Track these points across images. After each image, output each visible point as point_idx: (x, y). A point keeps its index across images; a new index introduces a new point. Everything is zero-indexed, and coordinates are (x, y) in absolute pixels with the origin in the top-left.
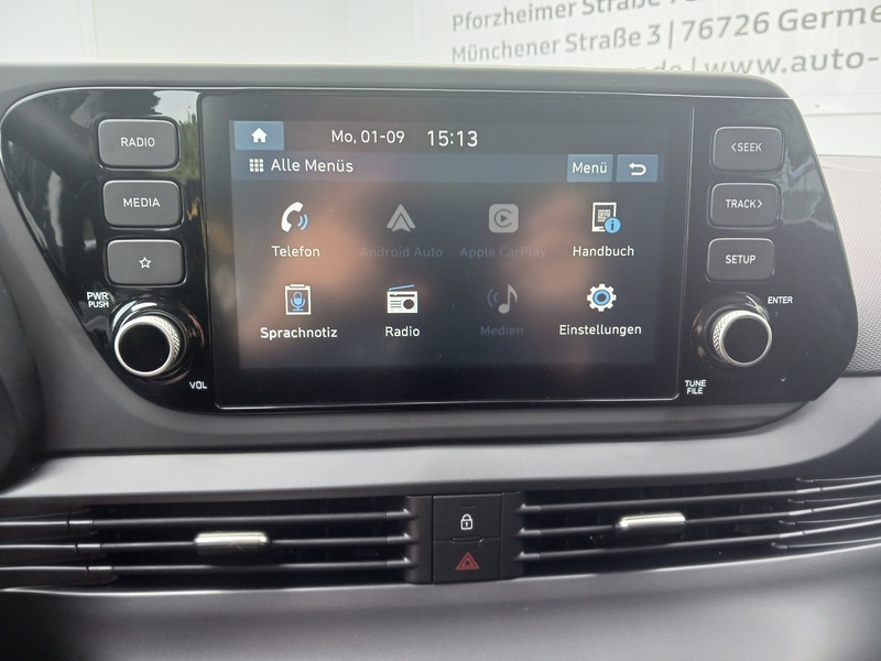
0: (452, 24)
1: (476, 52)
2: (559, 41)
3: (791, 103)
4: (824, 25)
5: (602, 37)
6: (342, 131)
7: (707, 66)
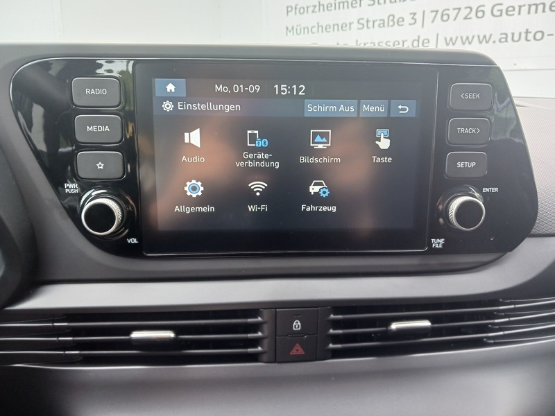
0: (286, 13)
1: (301, 29)
2: (353, 23)
3: (498, 69)
4: (519, 14)
5: (380, 20)
6: (221, 86)
7: (446, 39)
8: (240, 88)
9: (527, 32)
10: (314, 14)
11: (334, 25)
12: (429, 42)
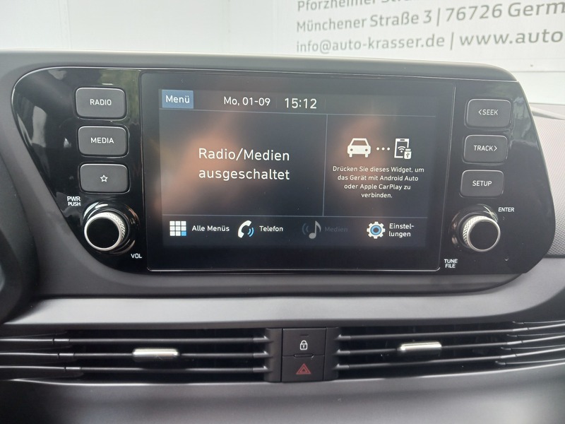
0: (297, 8)
1: (312, 25)
2: (366, 20)
3: (518, 84)
4: (537, 13)
5: (394, 17)
6: (230, 98)
7: (461, 38)
8: (250, 101)
9: (545, 33)
10: (327, 10)
11: (346, 22)
12: (443, 41)
